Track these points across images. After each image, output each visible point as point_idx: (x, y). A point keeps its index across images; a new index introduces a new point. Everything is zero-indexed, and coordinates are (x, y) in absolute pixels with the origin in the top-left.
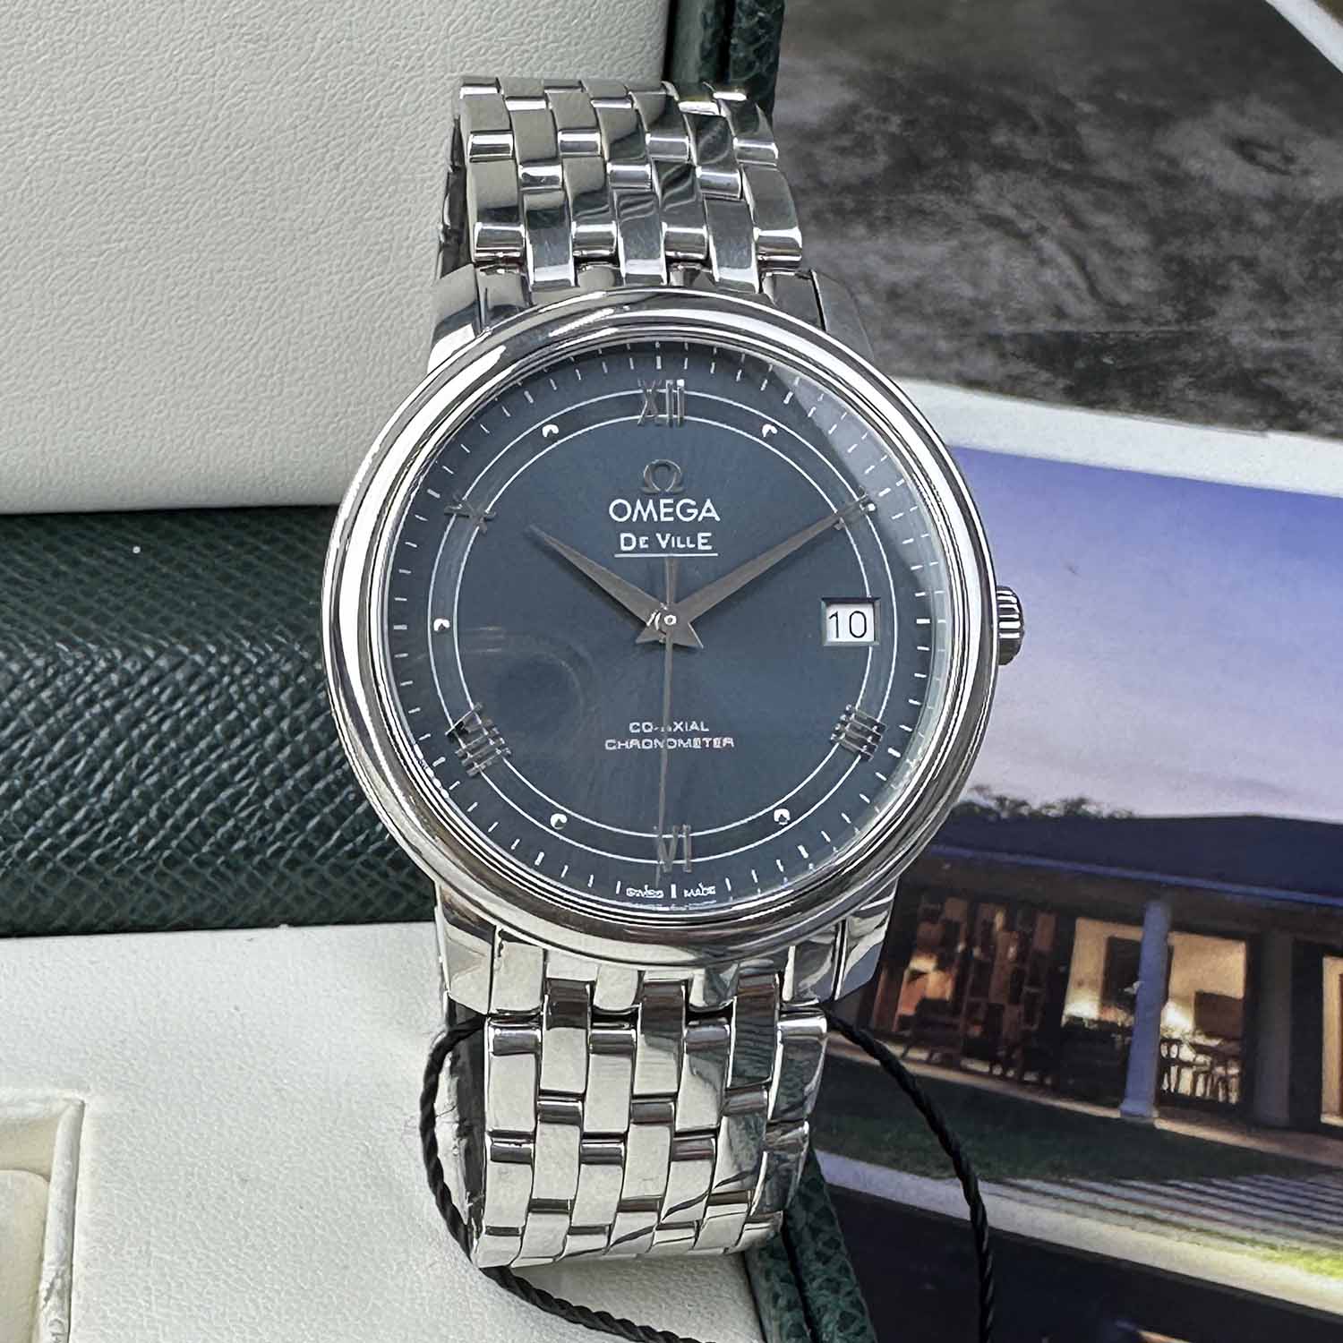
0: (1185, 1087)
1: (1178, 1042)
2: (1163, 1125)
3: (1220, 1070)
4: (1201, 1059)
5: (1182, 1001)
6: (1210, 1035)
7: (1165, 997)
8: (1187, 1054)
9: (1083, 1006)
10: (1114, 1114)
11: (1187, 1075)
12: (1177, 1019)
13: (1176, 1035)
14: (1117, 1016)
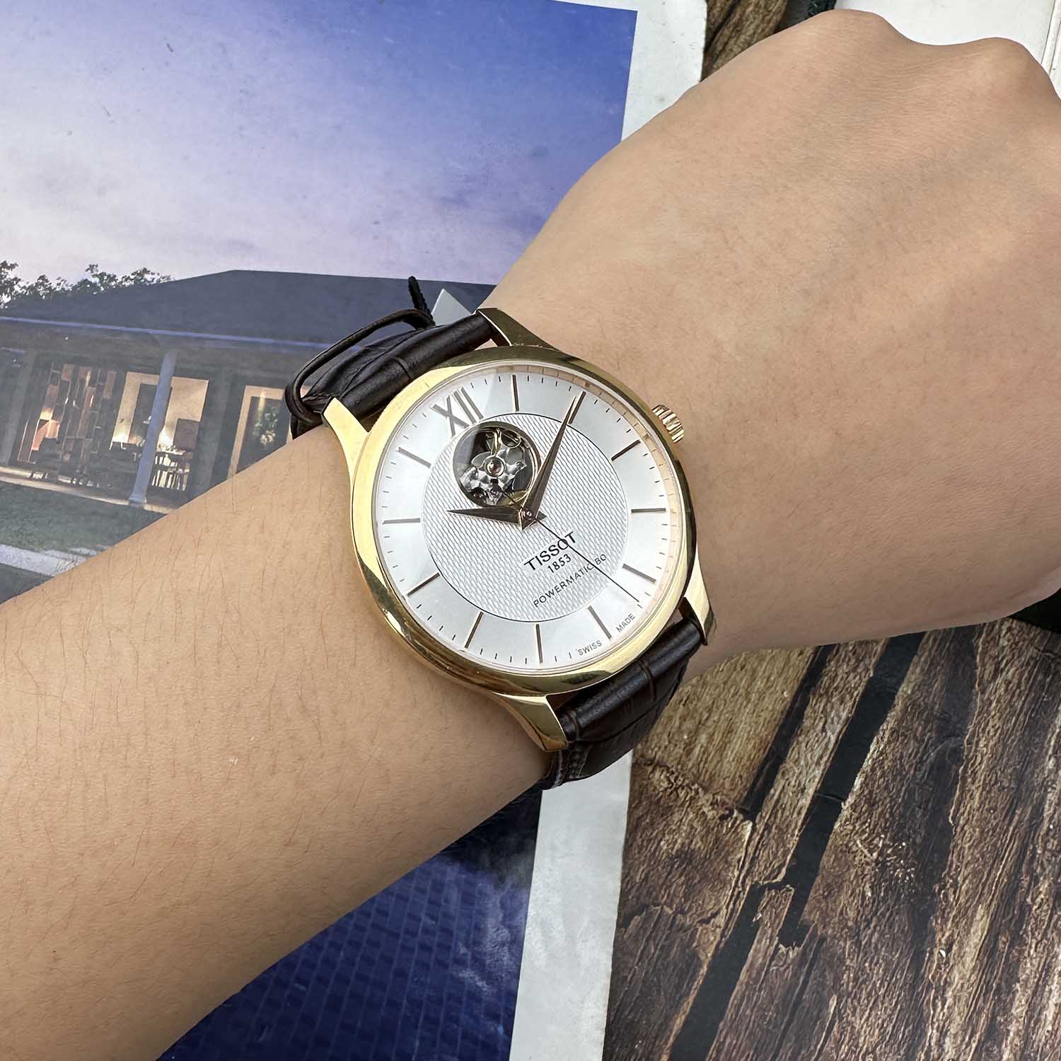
0: (162, 484)
1: (163, 454)
2: (147, 507)
3: (180, 470)
4: (173, 464)
5: (170, 427)
6: (179, 449)
7: (162, 424)
8: (167, 462)
9: (121, 436)
10: (126, 503)
11: (165, 474)
12: (166, 440)
13: (164, 450)
14: (137, 440)
